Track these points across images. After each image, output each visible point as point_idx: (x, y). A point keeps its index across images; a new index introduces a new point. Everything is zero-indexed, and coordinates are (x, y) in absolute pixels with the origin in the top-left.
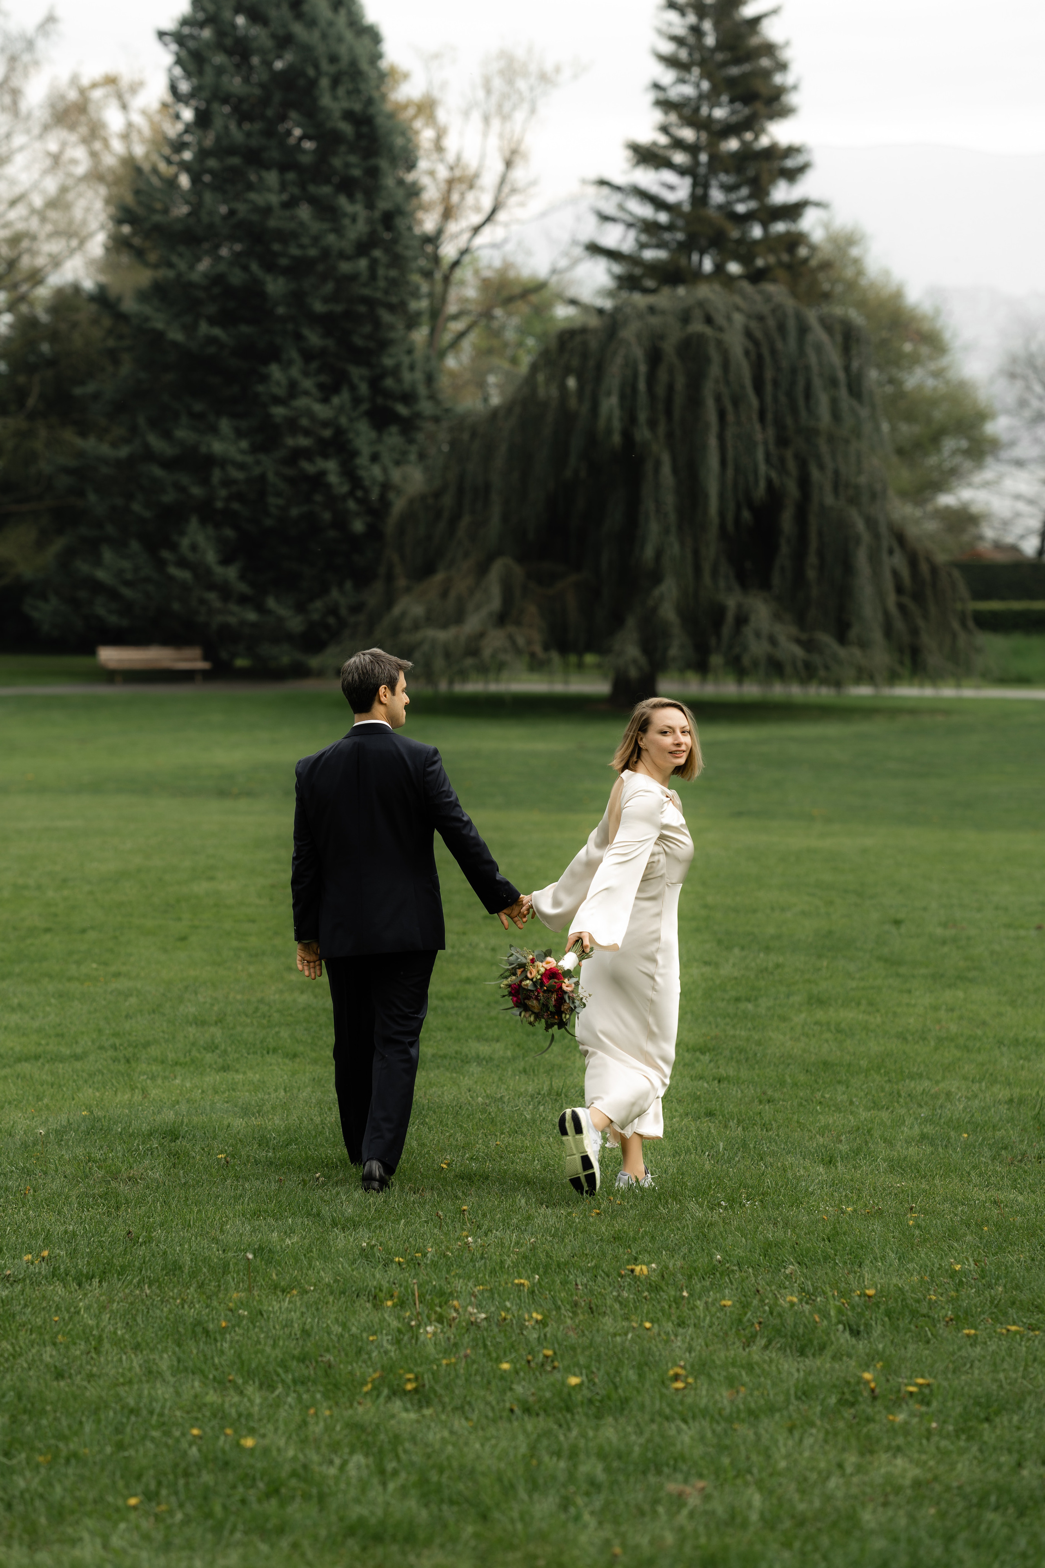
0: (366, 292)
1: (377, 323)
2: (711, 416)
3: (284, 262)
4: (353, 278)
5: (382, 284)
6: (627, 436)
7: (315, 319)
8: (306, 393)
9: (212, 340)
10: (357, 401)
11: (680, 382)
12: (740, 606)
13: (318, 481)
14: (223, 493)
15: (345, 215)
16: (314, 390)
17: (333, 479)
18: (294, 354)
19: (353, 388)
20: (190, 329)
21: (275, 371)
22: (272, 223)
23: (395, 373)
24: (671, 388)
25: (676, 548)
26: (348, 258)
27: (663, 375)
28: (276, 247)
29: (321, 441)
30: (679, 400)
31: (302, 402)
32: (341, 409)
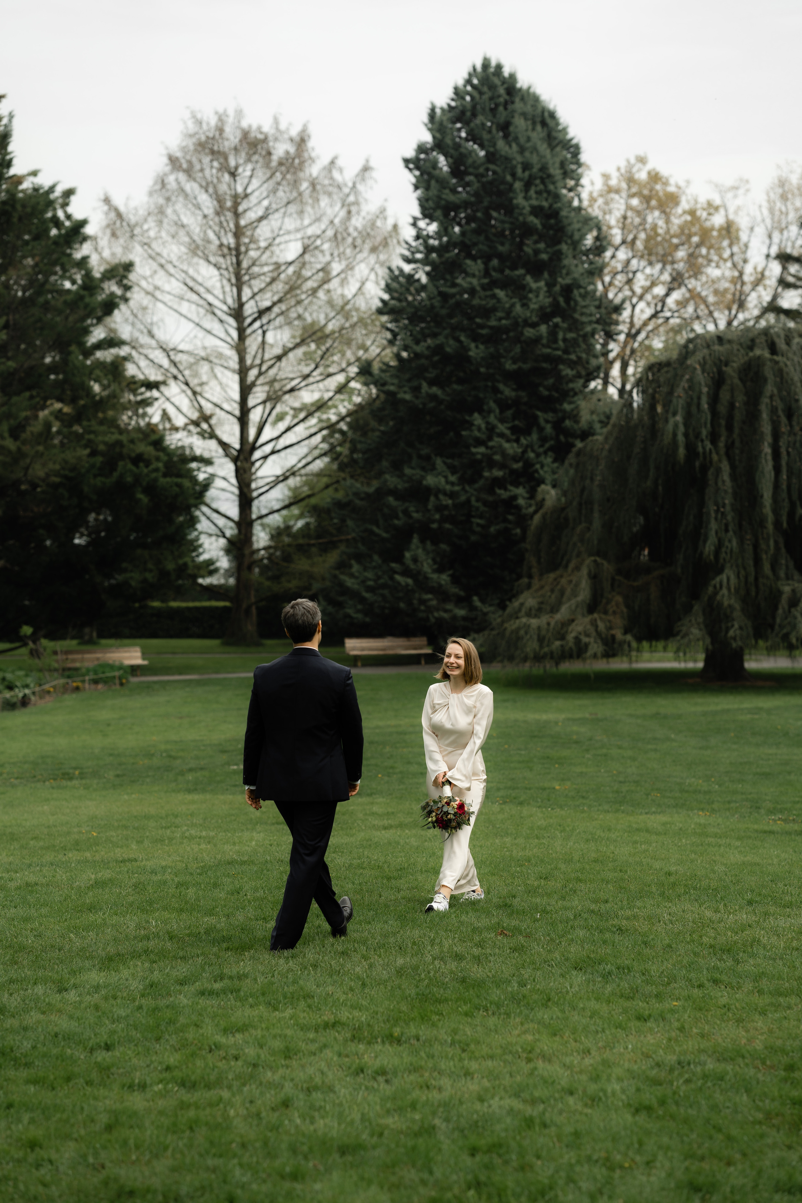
0: (548, 351)
1: (560, 378)
2: (767, 429)
3: (484, 332)
4: (537, 340)
5: (561, 344)
6: (690, 448)
7: (509, 376)
8: (502, 435)
9: (434, 397)
10: (543, 440)
11: (740, 400)
12: (793, 591)
13: (510, 503)
14: (437, 516)
15: (531, 291)
16: (508, 432)
17: (521, 502)
18: (492, 404)
19: (541, 429)
20: (416, 390)
21: (477, 419)
22: (476, 302)
23: (575, 417)
24: (732, 406)
25: (734, 543)
26: (534, 325)
27: (725, 395)
28: (478, 320)
29: (513, 472)
30: (738, 416)
31: (496, 441)
32: (530, 446)
